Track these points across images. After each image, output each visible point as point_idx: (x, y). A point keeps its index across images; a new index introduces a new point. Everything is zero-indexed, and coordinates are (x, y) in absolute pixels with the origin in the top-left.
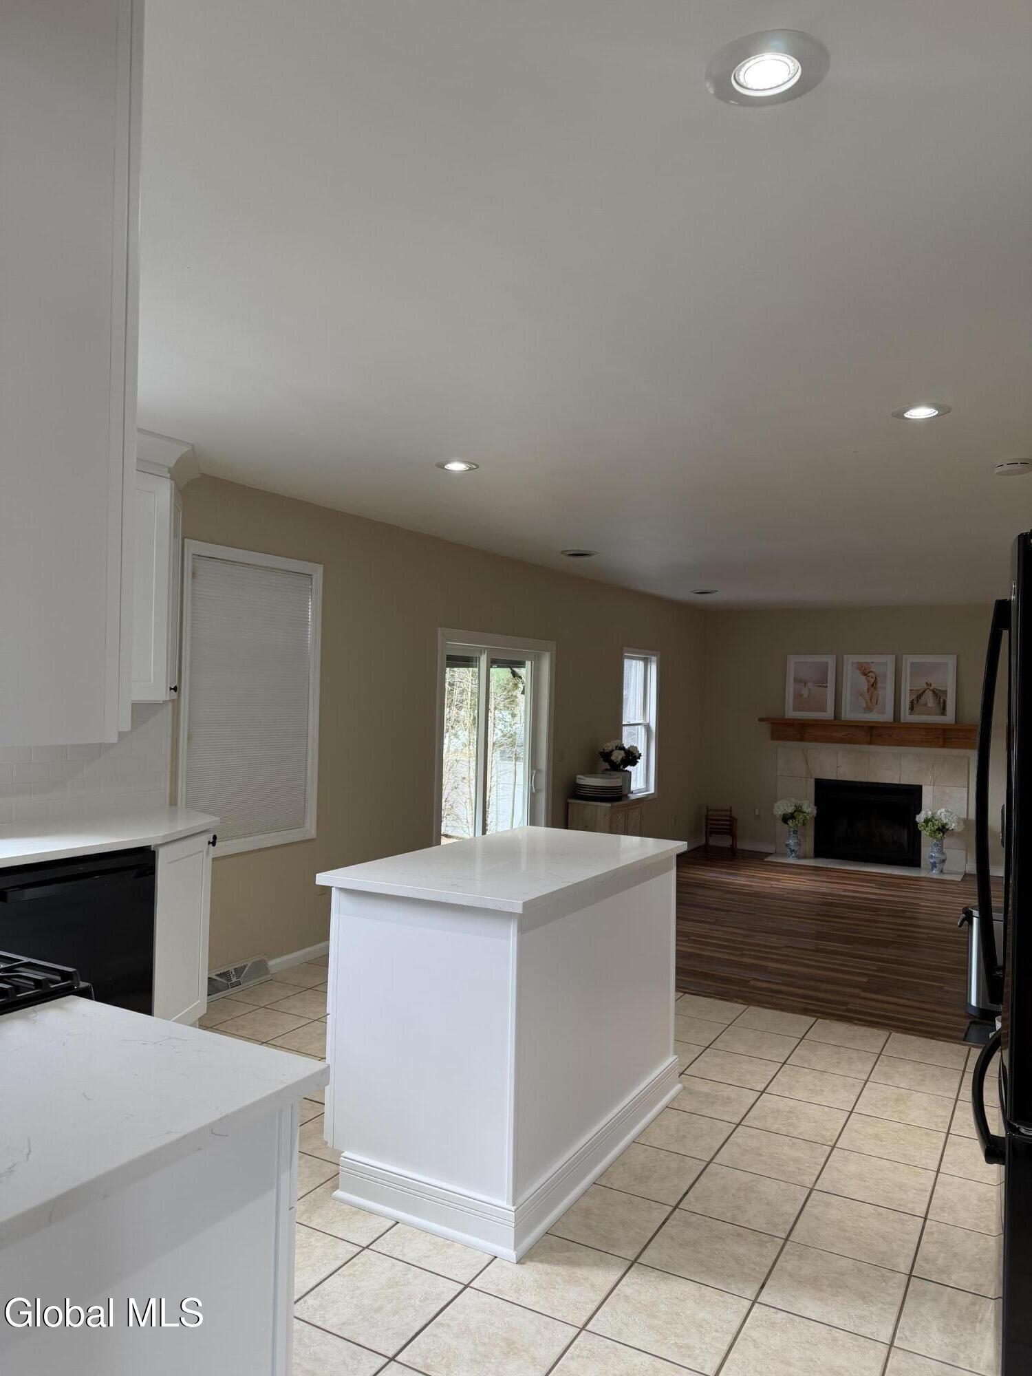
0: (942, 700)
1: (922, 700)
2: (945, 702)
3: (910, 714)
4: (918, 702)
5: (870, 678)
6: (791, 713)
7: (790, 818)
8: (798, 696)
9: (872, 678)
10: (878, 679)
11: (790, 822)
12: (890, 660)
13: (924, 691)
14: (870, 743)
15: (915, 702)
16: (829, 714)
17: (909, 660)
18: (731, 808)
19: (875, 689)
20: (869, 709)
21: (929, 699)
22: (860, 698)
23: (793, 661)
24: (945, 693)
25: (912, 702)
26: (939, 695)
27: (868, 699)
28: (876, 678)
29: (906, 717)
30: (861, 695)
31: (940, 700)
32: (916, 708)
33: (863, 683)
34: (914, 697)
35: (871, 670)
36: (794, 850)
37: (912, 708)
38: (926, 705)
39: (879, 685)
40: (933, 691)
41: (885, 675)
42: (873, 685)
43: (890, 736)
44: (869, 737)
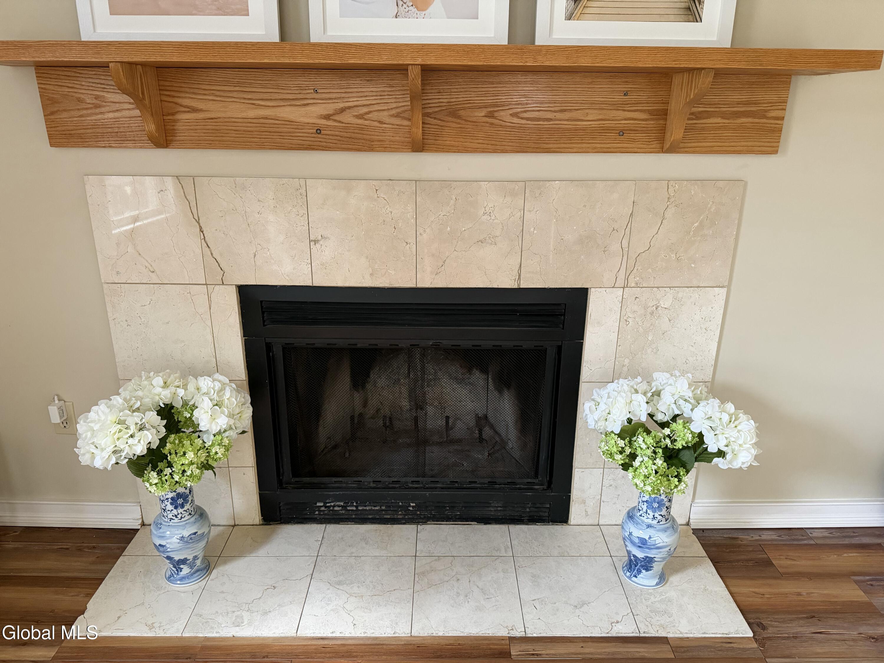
29: (556, 26)
43: (490, 115)
44: (418, 118)
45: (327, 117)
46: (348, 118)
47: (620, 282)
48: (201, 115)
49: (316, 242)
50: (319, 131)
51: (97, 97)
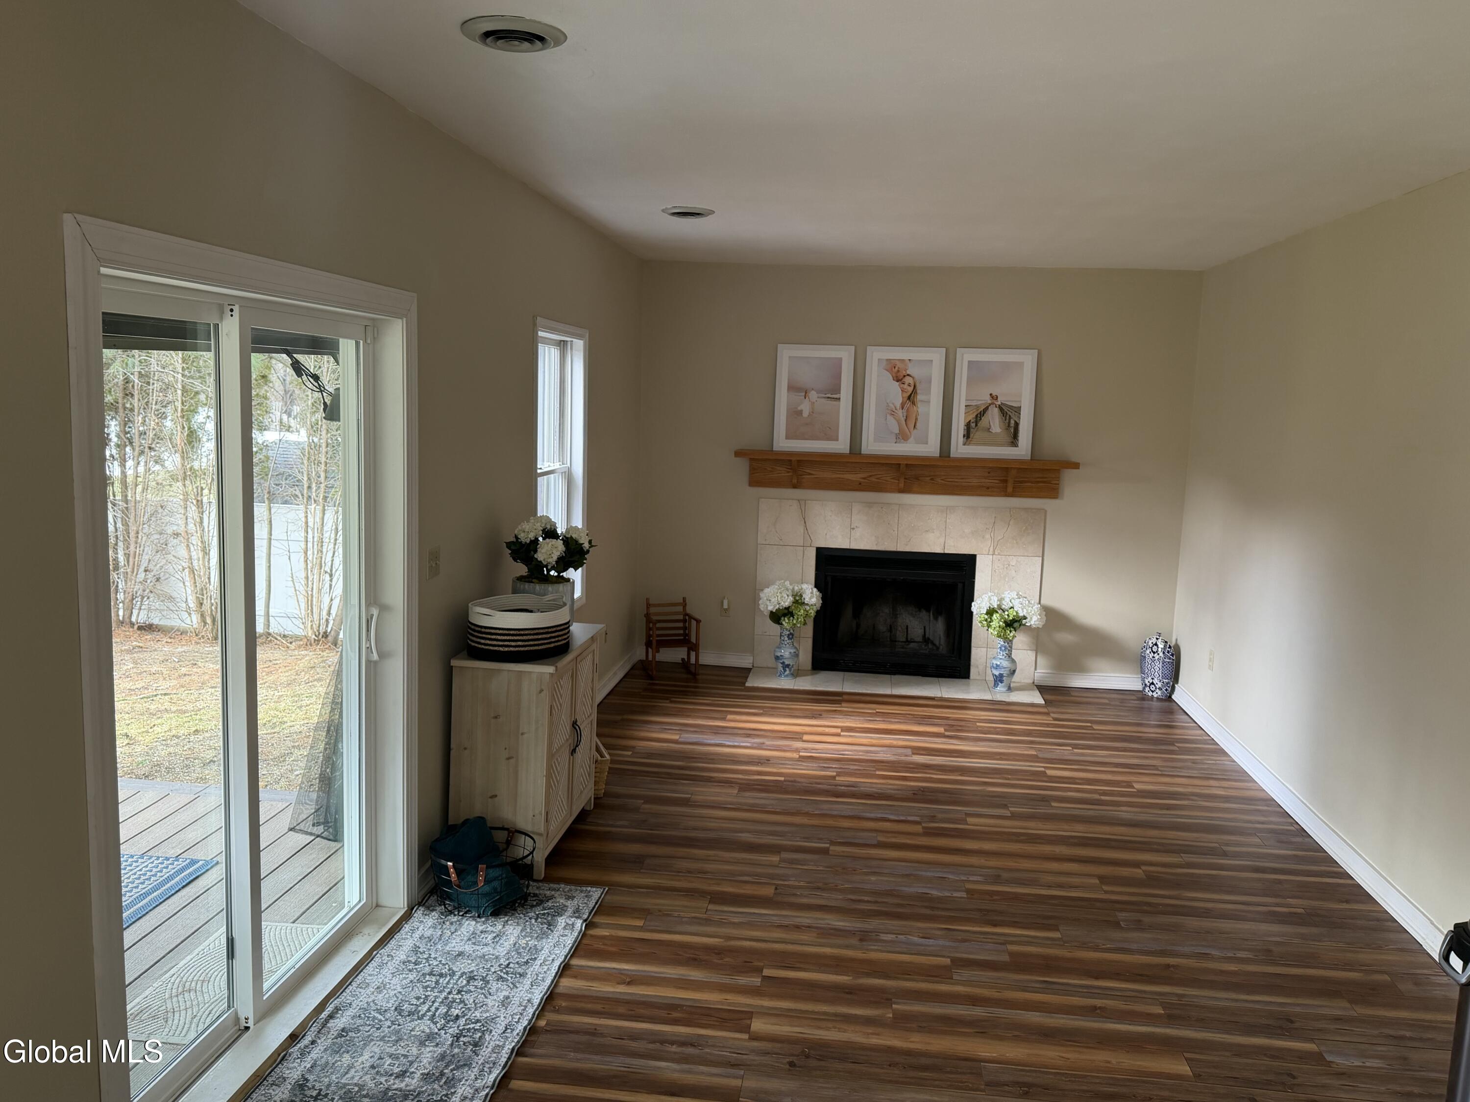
0: (1012, 422)
1: (984, 422)
2: (1017, 425)
3: (964, 444)
4: (976, 425)
5: (905, 386)
6: (783, 443)
7: (785, 615)
8: (794, 413)
9: (909, 385)
10: (918, 385)
11: (785, 622)
12: (937, 357)
13: (986, 409)
14: (901, 491)
15: (973, 425)
16: (841, 445)
17: (966, 357)
18: (684, 599)
19: (914, 403)
20: (902, 436)
21: (994, 421)
22: (889, 417)
23: (787, 354)
24: (1018, 410)
25: (968, 425)
26: (1009, 414)
27: (903, 420)
28: (915, 386)
29: (959, 449)
30: (893, 413)
31: (1009, 423)
32: (976, 435)
33: (895, 394)
34: (971, 417)
35: (908, 372)
36: (788, 666)
37: (967, 436)
38: (988, 430)
39: (919, 397)
40: (1001, 408)
41: (929, 381)
42: (911, 398)
43: (932, 479)
44: (902, 480)
45: (864, 478)
46: (873, 479)
47: (991, 552)
48: (813, 476)
49: (853, 529)
50: (860, 484)
51: (772, 468)
